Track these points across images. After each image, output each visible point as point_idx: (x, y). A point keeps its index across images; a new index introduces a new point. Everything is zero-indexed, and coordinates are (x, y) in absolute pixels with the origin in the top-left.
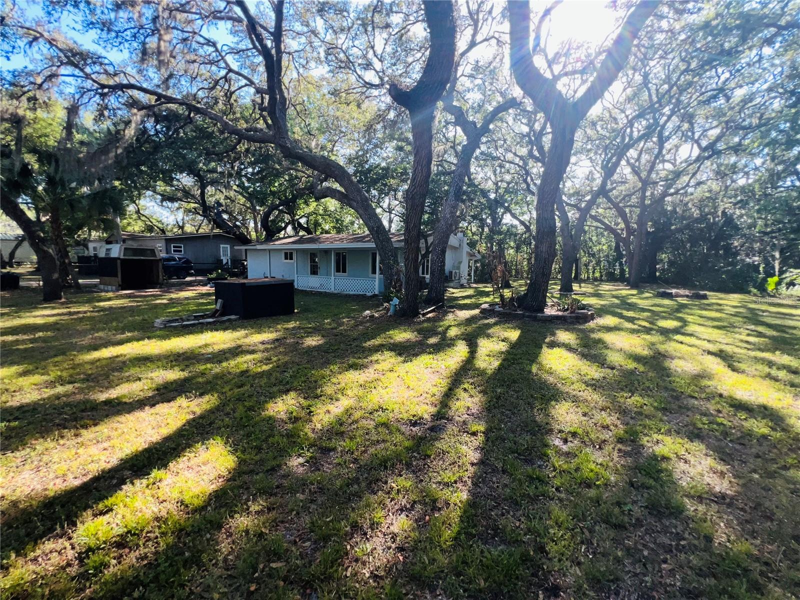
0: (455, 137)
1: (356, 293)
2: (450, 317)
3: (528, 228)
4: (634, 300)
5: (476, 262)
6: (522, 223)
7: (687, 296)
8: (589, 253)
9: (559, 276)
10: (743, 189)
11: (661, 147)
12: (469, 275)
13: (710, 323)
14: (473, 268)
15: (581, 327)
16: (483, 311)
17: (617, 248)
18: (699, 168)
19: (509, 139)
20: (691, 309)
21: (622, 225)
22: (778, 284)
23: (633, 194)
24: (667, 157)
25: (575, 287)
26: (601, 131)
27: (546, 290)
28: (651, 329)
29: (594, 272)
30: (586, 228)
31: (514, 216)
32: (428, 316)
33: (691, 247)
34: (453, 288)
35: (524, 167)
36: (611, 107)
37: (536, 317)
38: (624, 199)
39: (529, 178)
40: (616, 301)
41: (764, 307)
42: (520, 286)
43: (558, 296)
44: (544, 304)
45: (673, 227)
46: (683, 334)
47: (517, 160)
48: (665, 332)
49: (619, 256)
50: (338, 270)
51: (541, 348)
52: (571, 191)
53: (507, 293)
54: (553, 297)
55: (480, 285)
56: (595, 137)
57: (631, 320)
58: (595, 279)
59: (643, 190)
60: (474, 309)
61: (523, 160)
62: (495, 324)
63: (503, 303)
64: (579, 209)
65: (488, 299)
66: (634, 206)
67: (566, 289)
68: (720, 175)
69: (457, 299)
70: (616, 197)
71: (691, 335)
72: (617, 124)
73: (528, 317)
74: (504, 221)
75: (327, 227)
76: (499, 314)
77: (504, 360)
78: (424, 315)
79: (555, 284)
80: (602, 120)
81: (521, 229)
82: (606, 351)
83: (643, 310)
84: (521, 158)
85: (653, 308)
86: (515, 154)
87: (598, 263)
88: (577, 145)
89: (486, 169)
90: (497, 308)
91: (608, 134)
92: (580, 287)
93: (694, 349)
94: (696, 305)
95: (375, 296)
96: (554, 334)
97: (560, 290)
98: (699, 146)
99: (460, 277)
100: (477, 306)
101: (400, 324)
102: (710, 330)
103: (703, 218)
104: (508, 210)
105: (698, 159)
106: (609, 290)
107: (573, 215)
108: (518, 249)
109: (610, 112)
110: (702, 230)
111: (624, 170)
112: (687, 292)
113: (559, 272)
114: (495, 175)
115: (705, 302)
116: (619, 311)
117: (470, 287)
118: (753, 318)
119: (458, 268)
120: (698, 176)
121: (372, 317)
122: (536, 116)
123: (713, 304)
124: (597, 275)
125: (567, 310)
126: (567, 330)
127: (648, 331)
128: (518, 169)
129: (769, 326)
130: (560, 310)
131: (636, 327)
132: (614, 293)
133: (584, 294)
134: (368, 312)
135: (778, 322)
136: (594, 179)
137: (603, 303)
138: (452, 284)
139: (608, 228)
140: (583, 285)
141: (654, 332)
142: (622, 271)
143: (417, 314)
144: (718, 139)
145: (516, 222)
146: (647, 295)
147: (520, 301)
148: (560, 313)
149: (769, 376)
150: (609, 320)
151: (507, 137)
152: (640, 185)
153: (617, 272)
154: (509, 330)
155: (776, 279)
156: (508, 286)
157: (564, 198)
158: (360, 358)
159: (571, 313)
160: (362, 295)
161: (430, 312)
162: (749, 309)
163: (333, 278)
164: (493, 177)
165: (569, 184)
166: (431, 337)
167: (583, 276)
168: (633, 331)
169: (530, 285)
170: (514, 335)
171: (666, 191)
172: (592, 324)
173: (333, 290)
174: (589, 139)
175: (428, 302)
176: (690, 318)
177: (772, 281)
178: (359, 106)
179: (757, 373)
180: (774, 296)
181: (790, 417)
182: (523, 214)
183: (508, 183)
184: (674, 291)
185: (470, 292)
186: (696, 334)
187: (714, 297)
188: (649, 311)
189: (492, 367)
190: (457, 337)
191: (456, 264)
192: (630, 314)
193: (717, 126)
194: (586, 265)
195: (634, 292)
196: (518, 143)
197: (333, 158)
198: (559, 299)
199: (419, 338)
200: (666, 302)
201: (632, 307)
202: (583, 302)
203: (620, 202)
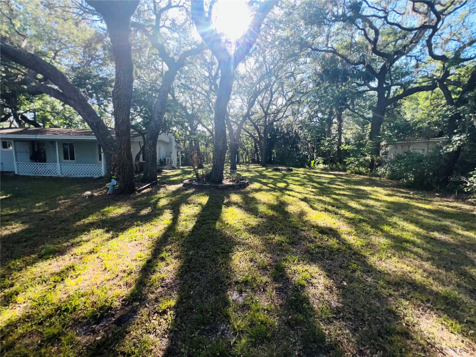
0: (162, 69)
1: (84, 176)
2: (162, 190)
3: (211, 133)
4: (265, 173)
5: (182, 152)
6: (209, 130)
7: (285, 170)
8: (243, 149)
9: (230, 161)
10: (301, 122)
11: (272, 97)
12: (178, 160)
13: (297, 183)
14: (180, 156)
15: (242, 191)
16: (185, 185)
17: (255, 146)
18: (286, 109)
19: (198, 79)
20: (289, 176)
21: (257, 135)
22: (314, 163)
23: (261, 119)
24: (274, 103)
25: (238, 167)
26: (246, 83)
27: (223, 170)
28: (275, 189)
29: (246, 159)
30: (241, 135)
31: (204, 126)
32: (143, 192)
33: (284, 146)
34: (166, 169)
35: (208, 97)
36: (250, 71)
37: (218, 186)
38: (257, 121)
39: (211, 104)
40: (258, 174)
41: (313, 174)
42: (208, 167)
43: (230, 172)
44: (222, 178)
45: (277, 137)
46: (289, 190)
47: (204, 92)
48: (281, 190)
49: (257, 150)
50: (66, 158)
51: (221, 208)
52: (233, 114)
53: (200, 172)
54: (227, 173)
55: (186, 167)
56: (243, 85)
57: (265, 184)
58: (247, 163)
59: (265, 117)
60: (179, 183)
61: (207, 93)
62: (193, 194)
63: (198, 179)
64: (237, 124)
65: (189, 176)
66: (262, 125)
67: (234, 168)
68: (294, 114)
69: (169, 177)
70: (254, 120)
71: (292, 190)
72: (253, 80)
73: (213, 187)
74: (198, 129)
75: (56, 123)
76: (195, 186)
77: (197, 222)
78: (139, 191)
79: (228, 165)
80: (246, 77)
81: (208, 134)
82: (257, 206)
83: (270, 178)
84: (206, 91)
85: (274, 177)
86: (202, 88)
87: (247, 154)
88: (235, 89)
89: (186, 95)
90: (195, 183)
91: (249, 85)
92: (240, 167)
93: (295, 199)
94: (290, 174)
95: (101, 178)
96: (228, 197)
97: (231, 169)
98: (286, 99)
99: (171, 162)
100: (181, 181)
101: (118, 201)
102: (298, 187)
103: (288, 133)
104: (200, 122)
105: (286, 105)
106: (253, 168)
107: (235, 128)
108: (207, 146)
109: (249, 73)
110: (288, 138)
111: (257, 107)
112: (285, 168)
113: (229, 159)
114: (191, 99)
115: (292, 172)
116: (259, 179)
117: (179, 169)
118: (311, 179)
119: (170, 156)
120: (286, 113)
121: (92, 196)
122: (212, 67)
123: (295, 173)
124: (247, 160)
125: (235, 181)
126: (236, 193)
127: (274, 190)
128: (204, 98)
129: (317, 183)
130: (230, 181)
131: (268, 188)
132: (256, 169)
133: (242, 171)
134: (89, 193)
135: (319, 180)
136: (243, 110)
137: (252, 175)
138: (165, 167)
139: (251, 136)
140: (241, 166)
141: (277, 190)
142: (258, 158)
143: (134, 191)
144: (293, 96)
145: (205, 130)
146: (270, 170)
147: (208, 177)
148: (231, 183)
149: (326, 210)
150: (256, 185)
151: (197, 77)
152: (264, 114)
153: (256, 158)
154: (201, 197)
155: (313, 161)
156: (201, 167)
157: (230, 118)
158: (59, 243)
159: (237, 182)
160: (89, 178)
161: (145, 188)
162: (308, 175)
163: (58, 164)
164: (190, 102)
165: (232, 110)
166: (143, 209)
167: (241, 161)
168: (268, 191)
169: (214, 167)
170: (204, 200)
171: (274, 119)
172: (248, 189)
173: (59, 174)
174: (240, 86)
175: (144, 181)
176: (289, 181)
177: (313, 162)
178: (77, 24)
179: (322, 209)
180: (313, 169)
181: (342, 234)
182: (209, 125)
183: (200, 106)
184: (280, 168)
185: (179, 172)
186: (293, 190)
187: (295, 170)
188: (272, 178)
189: (187, 230)
190: (164, 207)
191: (168, 154)
192: (265, 181)
193: (291, 91)
194: (242, 155)
195: (264, 169)
196: (203, 82)
197: (55, 65)
198: (230, 174)
199: (133, 211)
200: (278, 173)
201: (265, 177)
202: (243, 175)
203: (256, 122)
